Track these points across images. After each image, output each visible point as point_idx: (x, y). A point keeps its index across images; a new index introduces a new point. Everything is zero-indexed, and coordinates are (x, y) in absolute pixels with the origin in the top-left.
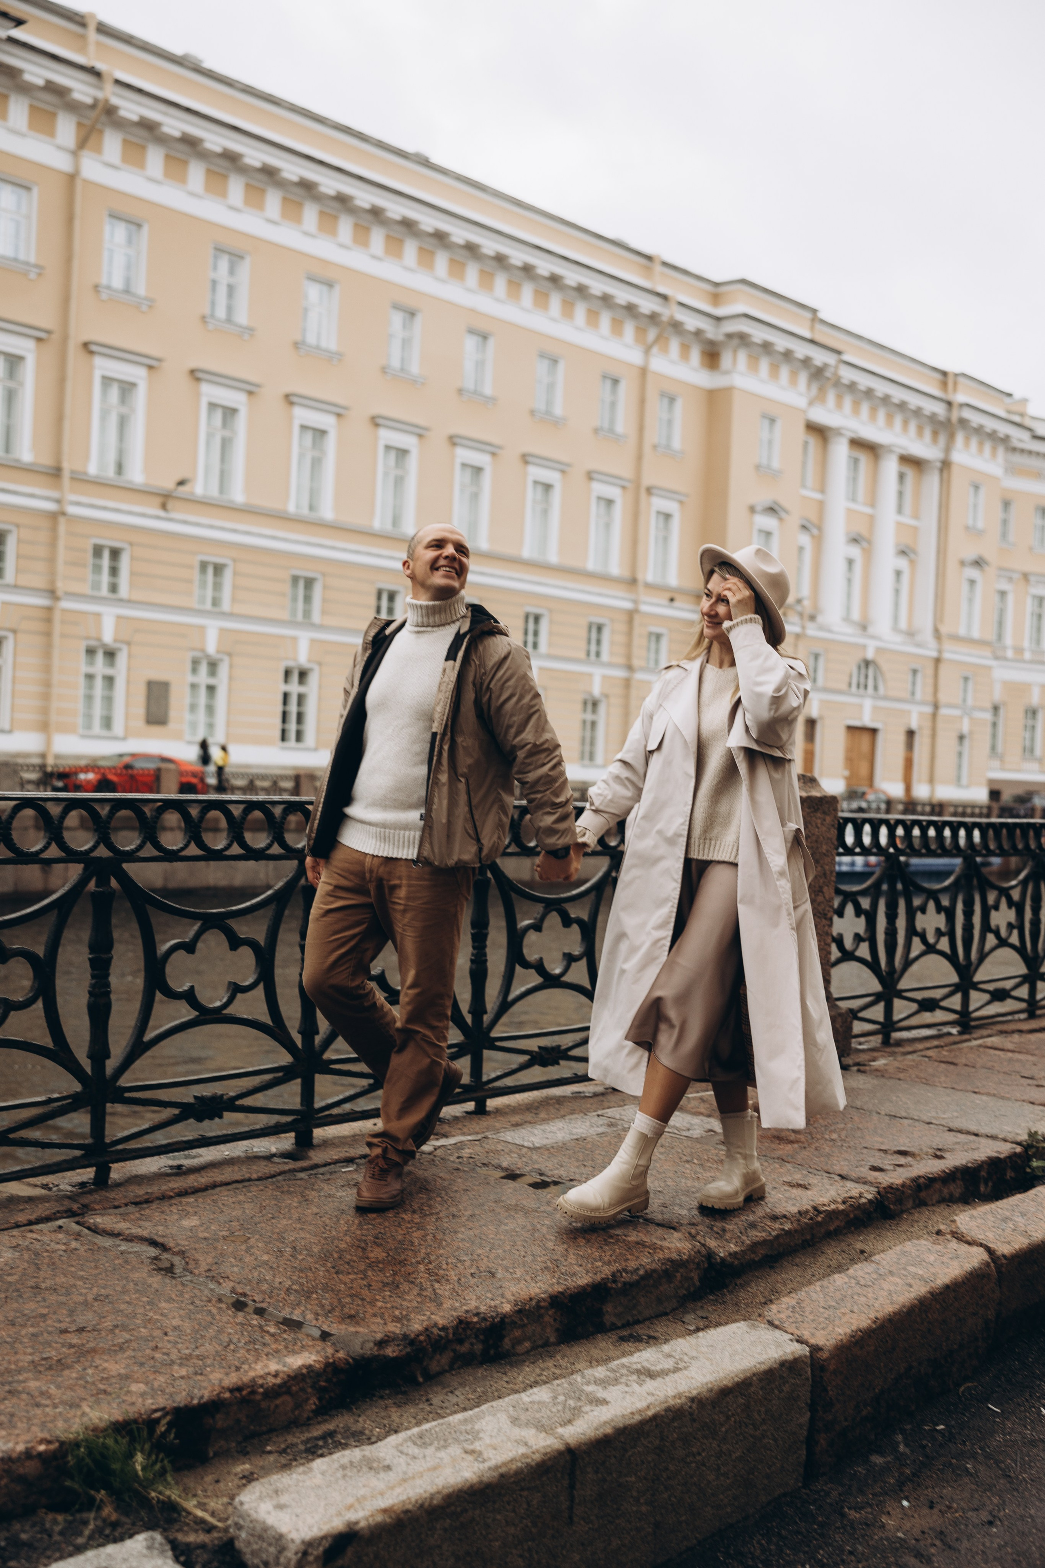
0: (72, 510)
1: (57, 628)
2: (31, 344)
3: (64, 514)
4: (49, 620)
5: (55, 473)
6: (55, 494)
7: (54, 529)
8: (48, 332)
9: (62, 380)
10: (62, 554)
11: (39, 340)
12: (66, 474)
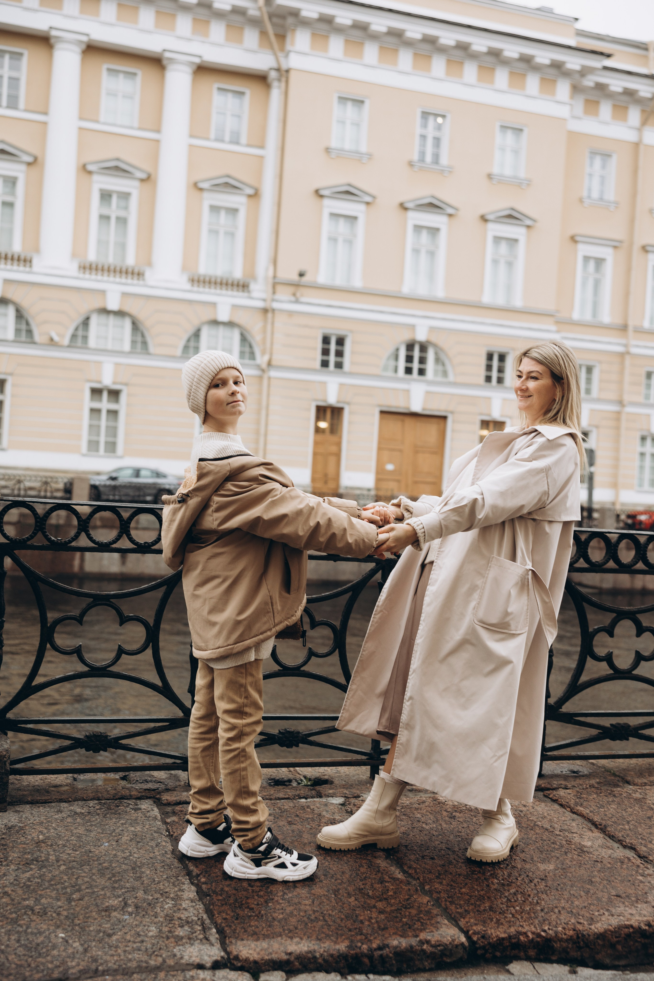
0: (634, 350)
1: (624, 424)
2: (610, 251)
3: (628, 353)
4: (618, 419)
5: (624, 328)
6: (624, 341)
7: (622, 363)
8: (621, 242)
9: (629, 270)
10: (627, 378)
11: (615, 247)
12: (630, 329)
